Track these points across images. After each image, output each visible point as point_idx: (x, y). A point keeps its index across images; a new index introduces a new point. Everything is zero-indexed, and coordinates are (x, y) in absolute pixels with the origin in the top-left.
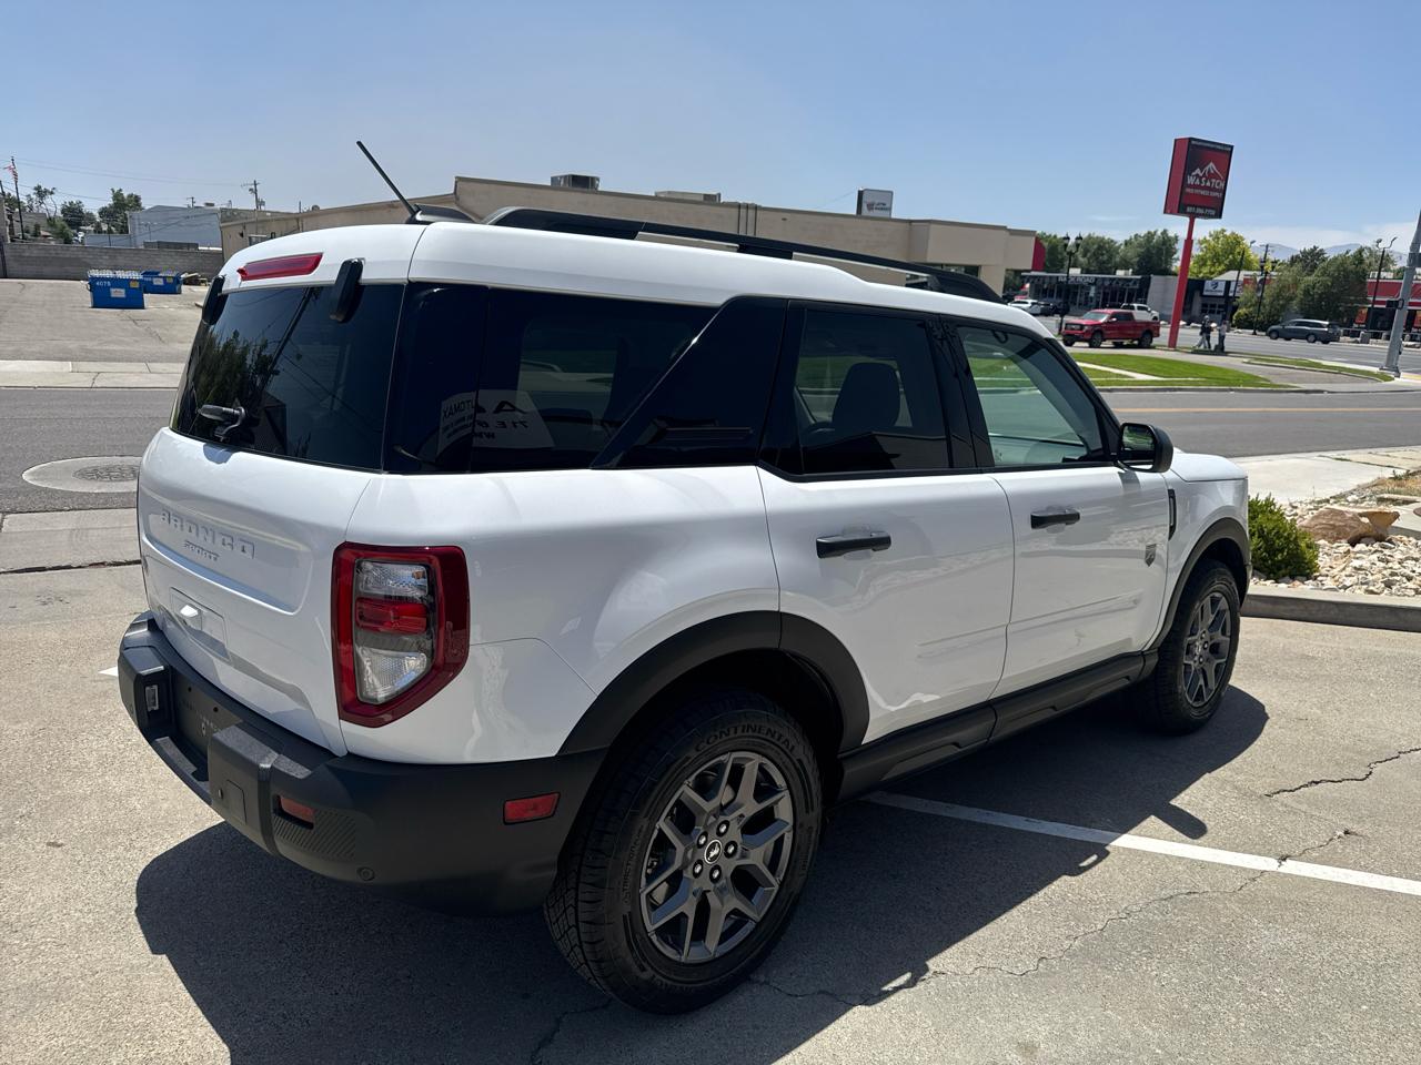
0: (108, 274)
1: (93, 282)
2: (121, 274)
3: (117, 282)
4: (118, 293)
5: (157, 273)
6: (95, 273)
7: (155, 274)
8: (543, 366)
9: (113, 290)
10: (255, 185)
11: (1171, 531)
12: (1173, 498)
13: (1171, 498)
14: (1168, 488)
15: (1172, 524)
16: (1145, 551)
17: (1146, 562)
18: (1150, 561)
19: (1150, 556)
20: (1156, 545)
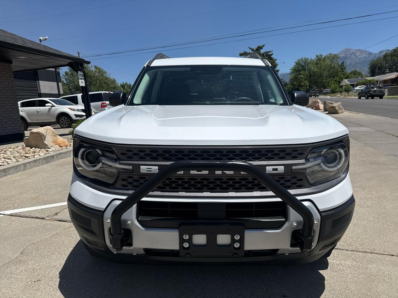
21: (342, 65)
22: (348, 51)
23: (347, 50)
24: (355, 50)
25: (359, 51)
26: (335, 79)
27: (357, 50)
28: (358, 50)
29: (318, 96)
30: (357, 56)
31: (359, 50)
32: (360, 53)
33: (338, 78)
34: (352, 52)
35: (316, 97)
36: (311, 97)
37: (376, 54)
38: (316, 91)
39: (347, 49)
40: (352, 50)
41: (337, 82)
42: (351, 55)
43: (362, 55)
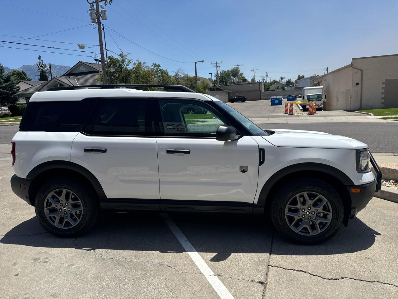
0: (275, 97)
1: (271, 99)
2: (278, 97)
3: (277, 99)
4: (277, 102)
5: (291, 96)
6: (272, 97)
7: (290, 96)
8: (368, 114)
9: (275, 101)
10: (328, 68)
11: (261, 163)
12: (262, 151)
13: (261, 151)
14: (259, 148)
15: (262, 161)
16: (239, 167)
17: (241, 171)
18: (244, 171)
19: (244, 170)
20: (247, 166)
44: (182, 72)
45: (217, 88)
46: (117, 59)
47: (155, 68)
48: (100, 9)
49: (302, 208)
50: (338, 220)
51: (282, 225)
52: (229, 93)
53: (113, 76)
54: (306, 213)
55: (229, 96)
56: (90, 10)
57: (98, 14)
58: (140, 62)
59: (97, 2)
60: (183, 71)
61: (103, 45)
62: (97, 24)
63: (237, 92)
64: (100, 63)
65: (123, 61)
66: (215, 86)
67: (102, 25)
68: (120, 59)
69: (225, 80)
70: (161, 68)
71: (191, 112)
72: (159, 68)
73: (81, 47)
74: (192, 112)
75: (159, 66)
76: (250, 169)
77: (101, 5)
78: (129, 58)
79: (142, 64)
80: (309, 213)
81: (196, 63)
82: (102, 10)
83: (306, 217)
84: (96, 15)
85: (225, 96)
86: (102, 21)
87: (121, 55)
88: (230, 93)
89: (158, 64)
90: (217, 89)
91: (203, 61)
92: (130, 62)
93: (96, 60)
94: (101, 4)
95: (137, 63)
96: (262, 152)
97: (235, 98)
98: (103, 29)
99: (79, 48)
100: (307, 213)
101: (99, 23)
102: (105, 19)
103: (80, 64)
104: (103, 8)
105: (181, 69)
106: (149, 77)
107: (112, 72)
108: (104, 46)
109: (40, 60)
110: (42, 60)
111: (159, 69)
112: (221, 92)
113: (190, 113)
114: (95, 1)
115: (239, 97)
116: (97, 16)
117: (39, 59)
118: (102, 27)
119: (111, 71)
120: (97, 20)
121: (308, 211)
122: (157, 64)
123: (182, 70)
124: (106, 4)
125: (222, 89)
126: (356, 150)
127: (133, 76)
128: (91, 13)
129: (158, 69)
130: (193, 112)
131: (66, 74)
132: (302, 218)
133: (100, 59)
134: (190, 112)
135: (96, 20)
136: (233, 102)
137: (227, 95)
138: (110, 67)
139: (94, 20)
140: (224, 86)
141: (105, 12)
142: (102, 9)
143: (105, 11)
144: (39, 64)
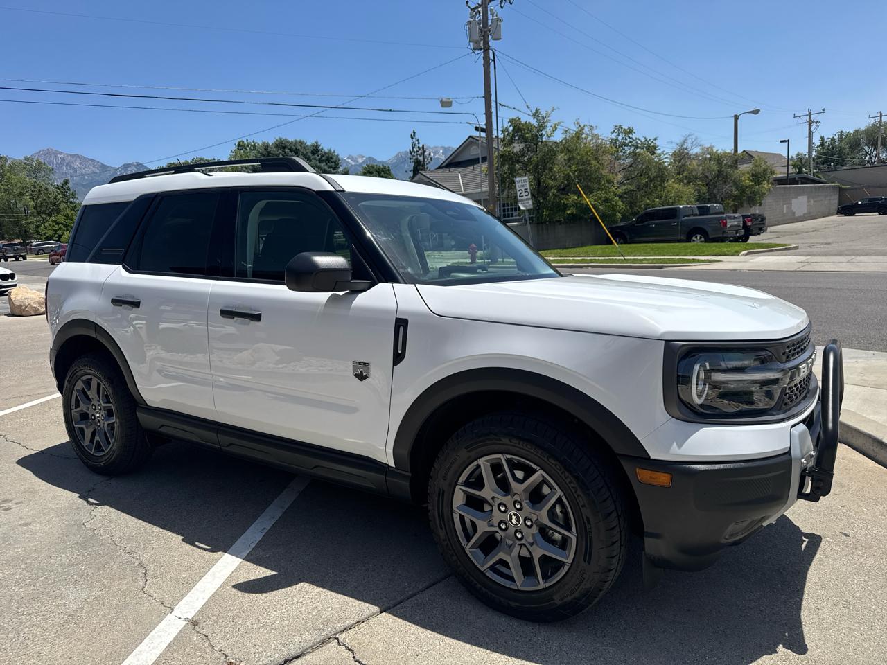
11: (398, 358)
12: (401, 324)
13: (399, 327)
14: (397, 317)
15: (400, 352)
16: (351, 365)
17: (356, 375)
18: (361, 377)
19: (361, 372)
20: (368, 364)
21: (65, 187)
22: (53, 156)
23: (48, 152)
24: (68, 155)
25: (78, 159)
26: (53, 218)
27: (73, 156)
28: (75, 155)
29: (25, 258)
30: (75, 170)
31: (77, 156)
32: (80, 164)
33: (60, 215)
34: (63, 159)
35: (17, 260)
36: (6, 260)
37: (117, 169)
38: (15, 245)
39: (48, 150)
40: (60, 153)
41: (60, 225)
42: (61, 164)
43: (86, 167)
44: (694, 143)
45: (804, 178)
46: (529, 123)
47: (620, 138)
48: (490, 17)
49: (498, 502)
50: (589, 563)
51: (445, 540)
52: (841, 190)
53: (518, 162)
54: (511, 518)
55: (840, 196)
56: (469, 23)
57: (486, 30)
58: (582, 126)
59: (484, 5)
60: (696, 139)
61: (491, 95)
62: (482, 51)
63: (868, 187)
64: (483, 135)
65: (541, 127)
66: (800, 172)
67: (491, 51)
68: (534, 123)
69: (841, 157)
70: (634, 136)
71: (696, 237)
72: (631, 136)
73: (447, 104)
74: (701, 238)
75: (631, 131)
76: (373, 371)
77: (491, 9)
78: (553, 119)
79: (586, 130)
80: (518, 520)
81: (736, 118)
82: (492, 19)
83: (511, 531)
84: (481, 31)
85: (828, 198)
86: (492, 43)
87: (536, 114)
88: (846, 189)
89: (629, 128)
90: (803, 181)
91: (756, 112)
92: (556, 129)
93: (477, 129)
94: (491, 6)
95: (574, 129)
96: (401, 329)
97: (860, 203)
98: (494, 60)
99: (442, 106)
100: (514, 520)
101: (486, 49)
102: (499, 37)
103: (471, 142)
104: (495, 15)
105: (693, 134)
106: (596, 159)
107: (516, 154)
108: (493, 98)
109: (414, 140)
110: (418, 140)
111: (629, 138)
112: (815, 188)
113: (694, 241)
114: (480, 3)
115: (870, 200)
116: (483, 34)
117: (412, 138)
118: (491, 57)
119: (515, 151)
120: (482, 42)
121: (515, 514)
122: (626, 128)
123: (693, 137)
124: (502, 5)
125: (822, 180)
126: (667, 341)
127: (561, 157)
128: (470, 29)
129: (626, 139)
130: (703, 239)
131: (444, 165)
132: (497, 529)
133: (484, 127)
134: (694, 238)
135: (480, 43)
136: (852, 214)
137: (837, 197)
138: (511, 142)
139: (477, 42)
140: (828, 173)
141: (499, 23)
142: (493, 16)
143: (498, 20)
144: (413, 148)
